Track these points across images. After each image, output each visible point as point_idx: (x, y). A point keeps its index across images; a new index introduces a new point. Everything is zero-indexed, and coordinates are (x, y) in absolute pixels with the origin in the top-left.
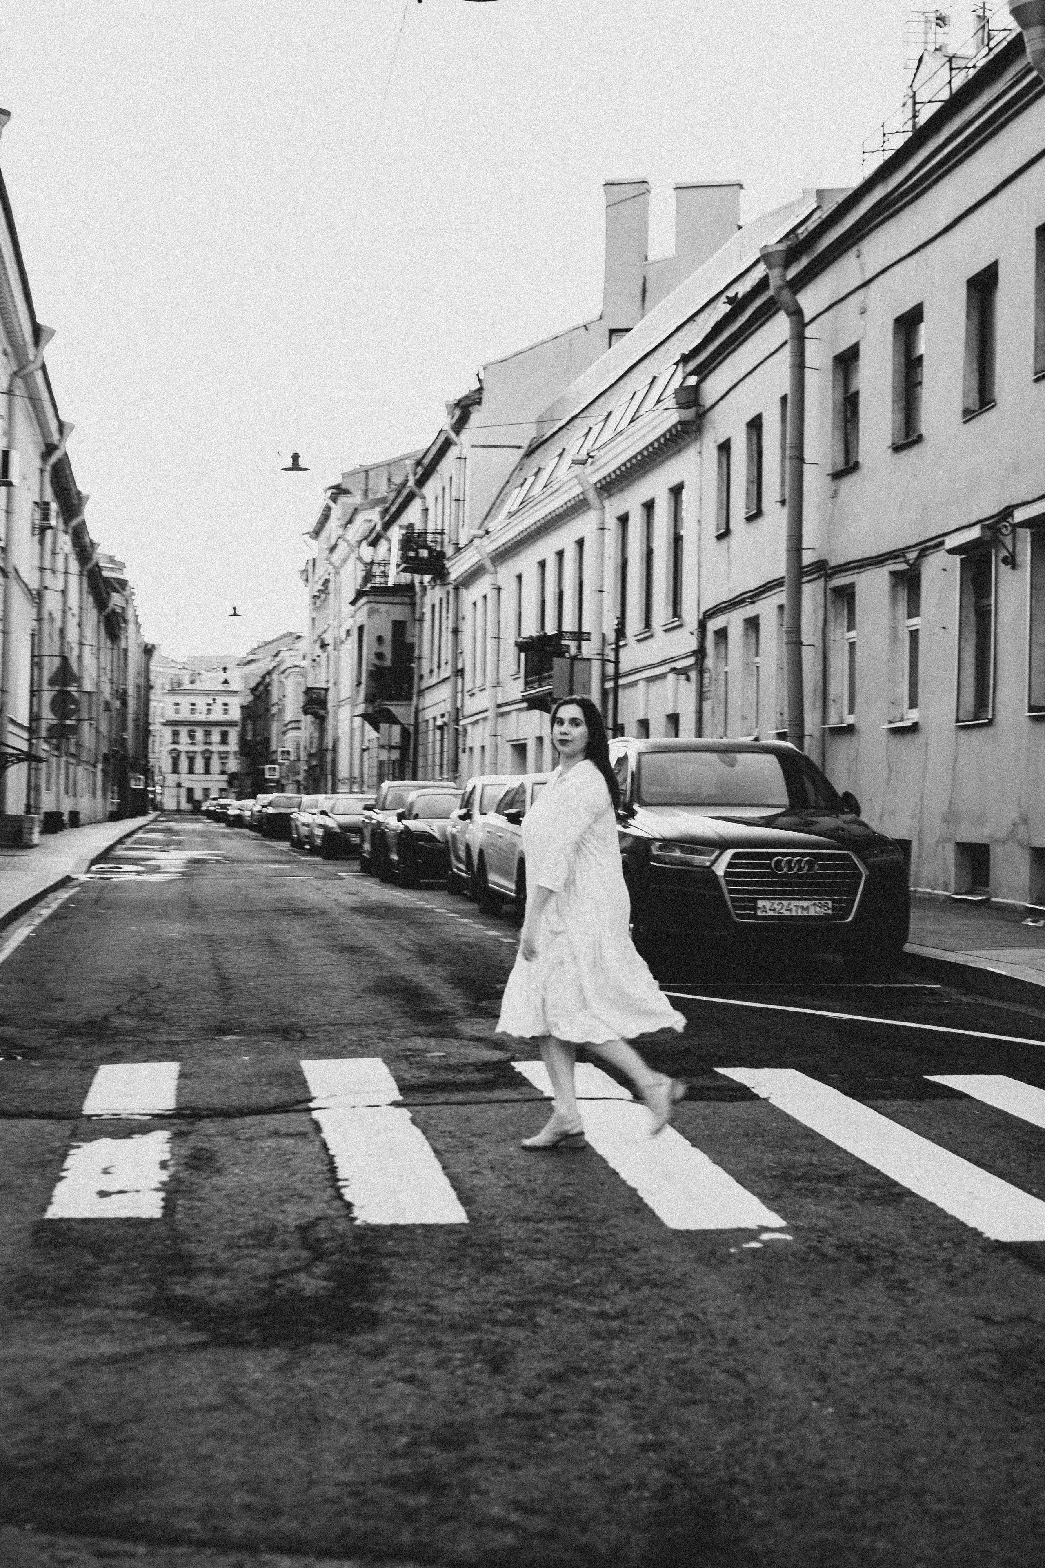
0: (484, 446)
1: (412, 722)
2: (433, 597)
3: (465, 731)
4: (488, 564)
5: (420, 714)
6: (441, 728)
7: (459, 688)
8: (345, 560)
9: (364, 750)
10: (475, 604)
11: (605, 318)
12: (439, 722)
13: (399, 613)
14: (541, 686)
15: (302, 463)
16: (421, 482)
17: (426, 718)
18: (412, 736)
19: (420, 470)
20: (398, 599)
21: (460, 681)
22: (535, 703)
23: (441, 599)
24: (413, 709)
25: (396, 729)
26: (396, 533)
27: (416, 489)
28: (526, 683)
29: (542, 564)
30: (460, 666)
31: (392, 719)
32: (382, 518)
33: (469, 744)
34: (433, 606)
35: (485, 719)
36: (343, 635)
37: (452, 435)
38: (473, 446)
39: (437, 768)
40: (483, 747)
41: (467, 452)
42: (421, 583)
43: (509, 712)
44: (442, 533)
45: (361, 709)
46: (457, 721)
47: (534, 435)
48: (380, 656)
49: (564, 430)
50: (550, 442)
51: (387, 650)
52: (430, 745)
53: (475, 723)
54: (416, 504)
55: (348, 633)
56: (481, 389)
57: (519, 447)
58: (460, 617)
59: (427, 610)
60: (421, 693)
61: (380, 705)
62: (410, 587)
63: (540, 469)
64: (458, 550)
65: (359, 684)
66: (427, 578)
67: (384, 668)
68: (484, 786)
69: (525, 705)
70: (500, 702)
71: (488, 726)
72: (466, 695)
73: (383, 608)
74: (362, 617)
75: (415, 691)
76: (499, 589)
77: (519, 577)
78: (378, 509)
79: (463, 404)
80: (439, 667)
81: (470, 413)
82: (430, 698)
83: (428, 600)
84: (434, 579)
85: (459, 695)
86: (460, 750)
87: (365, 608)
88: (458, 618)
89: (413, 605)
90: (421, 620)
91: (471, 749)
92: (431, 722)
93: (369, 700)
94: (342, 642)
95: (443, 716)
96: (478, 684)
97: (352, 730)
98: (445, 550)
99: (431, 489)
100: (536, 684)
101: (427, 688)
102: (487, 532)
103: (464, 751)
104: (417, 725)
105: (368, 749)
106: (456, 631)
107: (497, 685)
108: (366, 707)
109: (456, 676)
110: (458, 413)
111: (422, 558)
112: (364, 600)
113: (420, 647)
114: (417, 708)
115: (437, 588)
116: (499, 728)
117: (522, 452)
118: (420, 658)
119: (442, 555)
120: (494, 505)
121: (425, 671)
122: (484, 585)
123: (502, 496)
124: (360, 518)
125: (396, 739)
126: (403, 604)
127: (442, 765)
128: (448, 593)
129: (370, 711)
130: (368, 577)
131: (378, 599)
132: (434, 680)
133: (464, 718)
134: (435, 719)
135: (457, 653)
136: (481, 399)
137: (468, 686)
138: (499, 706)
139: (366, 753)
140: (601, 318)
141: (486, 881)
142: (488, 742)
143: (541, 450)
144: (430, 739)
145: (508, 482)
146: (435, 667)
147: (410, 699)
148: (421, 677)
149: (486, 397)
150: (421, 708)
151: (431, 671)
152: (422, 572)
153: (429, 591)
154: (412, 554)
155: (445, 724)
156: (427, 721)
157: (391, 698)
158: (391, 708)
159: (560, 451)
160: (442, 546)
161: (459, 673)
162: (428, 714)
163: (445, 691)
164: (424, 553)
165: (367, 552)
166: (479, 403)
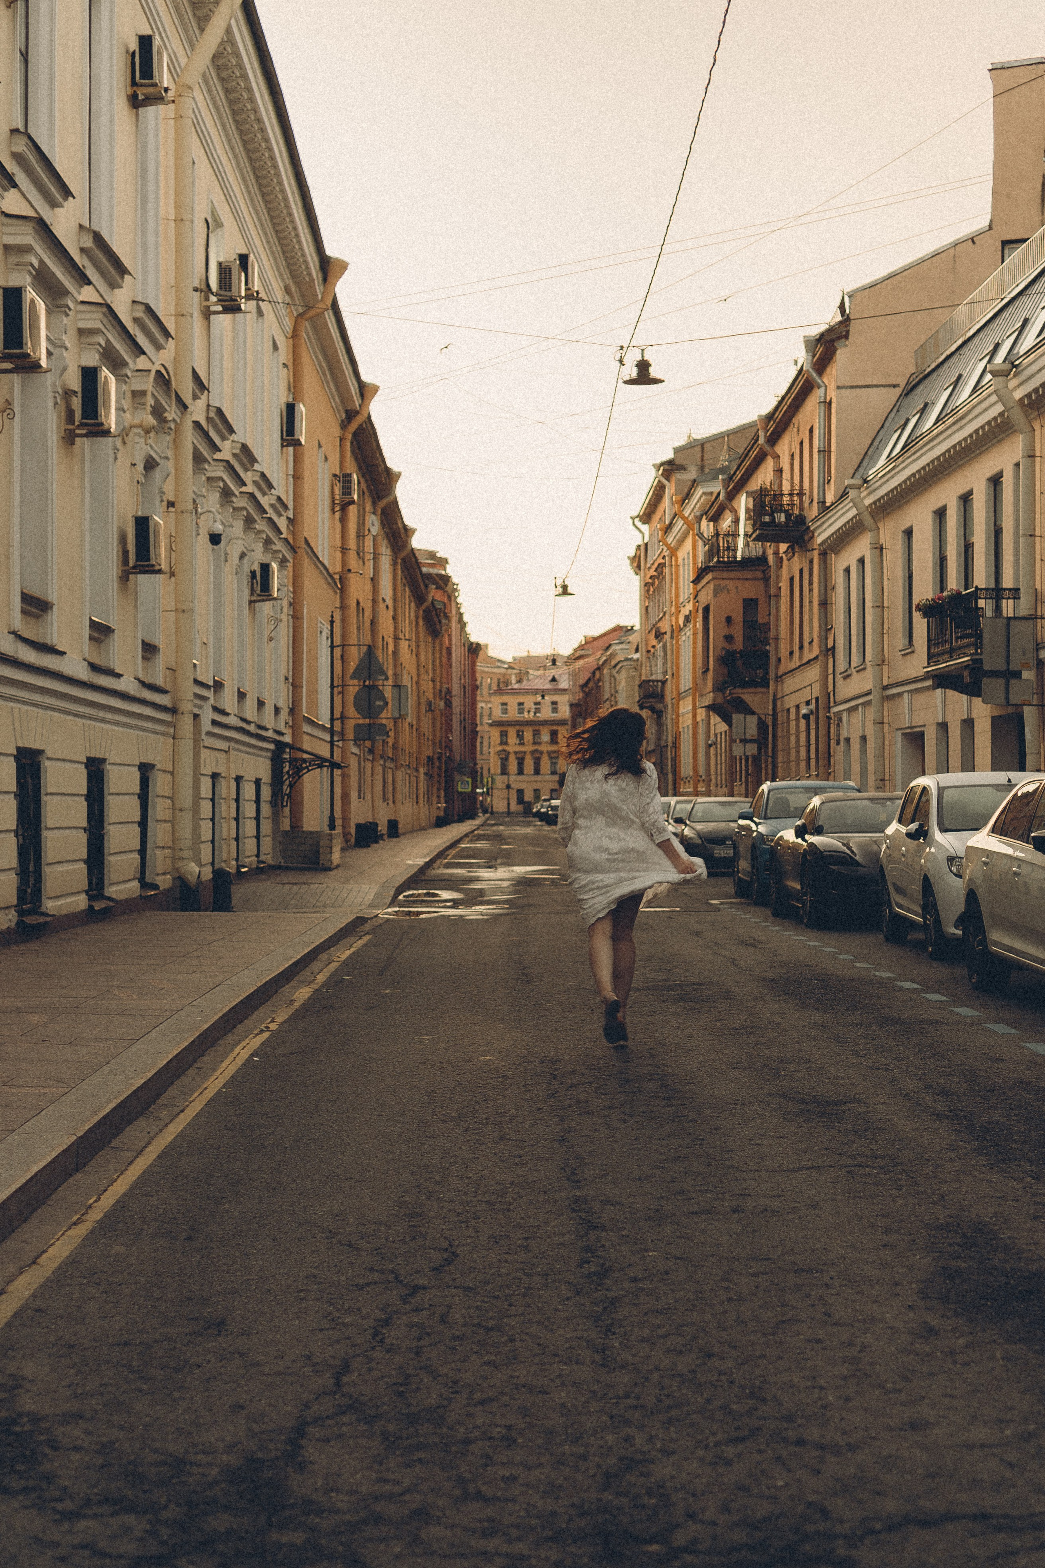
0: (852, 387)
1: (771, 712)
2: (790, 569)
3: (840, 720)
4: (868, 520)
5: (779, 703)
6: (806, 717)
7: (830, 671)
8: (681, 541)
9: (710, 746)
10: (847, 571)
11: (994, 226)
12: (804, 711)
13: (750, 590)
14: (951, 658)
15: (654, 372)
16: (774, 439)
17: (787, 707)
18: (770, 728)
19: (772, 426)
20: (749, 575)
21: (831, 660)
22: (943, 681)
23: (801, 571)
24: (771, 698)
25: (752, 720)
26: (743, 503)
27: (767, 448)
28: (930, 656)
29: (941, 514)
30: (830, 645)
31: (747, 710)
32: (726, 486)
33: (844, 734)
34: (792, 579)
35: (869, 703)
36: (681, 622)
37: (814, 375)
38: (838, 388)
39: (803, 764)
40: (864, 738)
41: (832, 394)
42: (776, 553)
43: (900, 695)
44: (801, 494)
45: (708, 700)
46: (829, 708)
47: (913, 369)
48: (729, 638)
49: (955, 357)
50: (935, 375)
51: (738, 632)
52: (793, 739)
53: (850, 710)
54: (769, 465)
55: (687, 619)
56: (846, 320)
57: (894, 386)
58: (829, 587)
59: (784, 585)
60: (779, 678)
61: (730, 694)
62: (762, 560)
63: (926, 405)
64: (824, 508)
65: (706, 671)
66: (783, 547)
67: (735, 652)
68: (941, 790)
69: (930, 683)
70: (885, 683)
71: (871, 713)
72: (839, 677)
73: (730, 584)
74: (706, 596)
75: (772, 675)
76: (881, 548)
77: (909, 533)
78: (720, 477)
79: (827, 338)
80: (801, 647)
81: (835, 350)
82: (790, 684)
83: (785, 574)
84: (791, 549)
85: (831, 677)
86: (833, 743)
87: (711, 586)
88: (827, 587)
89: (766, 580)
90: (778, 596)
91: (848, 740)
92: (793, 711)
93: (718, 688)
94: (681, 630)
95: (808, 703)
96: (853, 664)
97: (695, 724)
98: (805, 513)
99: (784, 447)
100: (947, 656)
101: (786, 674)
102: (866, 481)
103: (838, 743)
104: (775, 715)
105: (715, 743)
106: (825, 604)
107: (881, 662)
108: (714, 699)
109: (826, 656)
110: (820, 349)
111: (780, 523)
112: (709, 576)
113: (777, 626)
114: (775, 696)
115: (796, 558)
116: (885, 713)
117: (898, 391)
118: (777, 639)
119: (801, 520)
120: (866, 453)
121: (784, 653)
122: (862, 547)
123: (876, 443)
124: (699, 492)
125: (752, 731)
126: (755, 579)
127: (808, 759)
128: (811, 562)
129: (720, 700)
130: (713, 550)
131: (725, 575)
132: (795, 662)
133: (836, 704)
134: (798, 707)
135: (826, 628)
136: (848, 332)
137: (841, 666)
138: (885, 688)
139: (712, 749)
140: (990, 227)
141: (984, 942)
142: (870, 731)
143: (921, 387)
144: (793, 730)
145: (882, 427)
146: (796, 648)
147: (768, 687)
148: (779, 660)
149: (854, 328)
150: (779, 695)
151: (791, 653)
152: (777, 539)
153: (785, 562)
154: (767, 519)
155: (812, 712)
156: (788, 710)
157: (744, 685)
158: (744, 697)
159: (954, 379)
160: (801, 509)
161: (831, 651)
162: (790, 702)
163: (813, 674)
164: (782, 518)
165: (707, 528)
166: (846, 337)
